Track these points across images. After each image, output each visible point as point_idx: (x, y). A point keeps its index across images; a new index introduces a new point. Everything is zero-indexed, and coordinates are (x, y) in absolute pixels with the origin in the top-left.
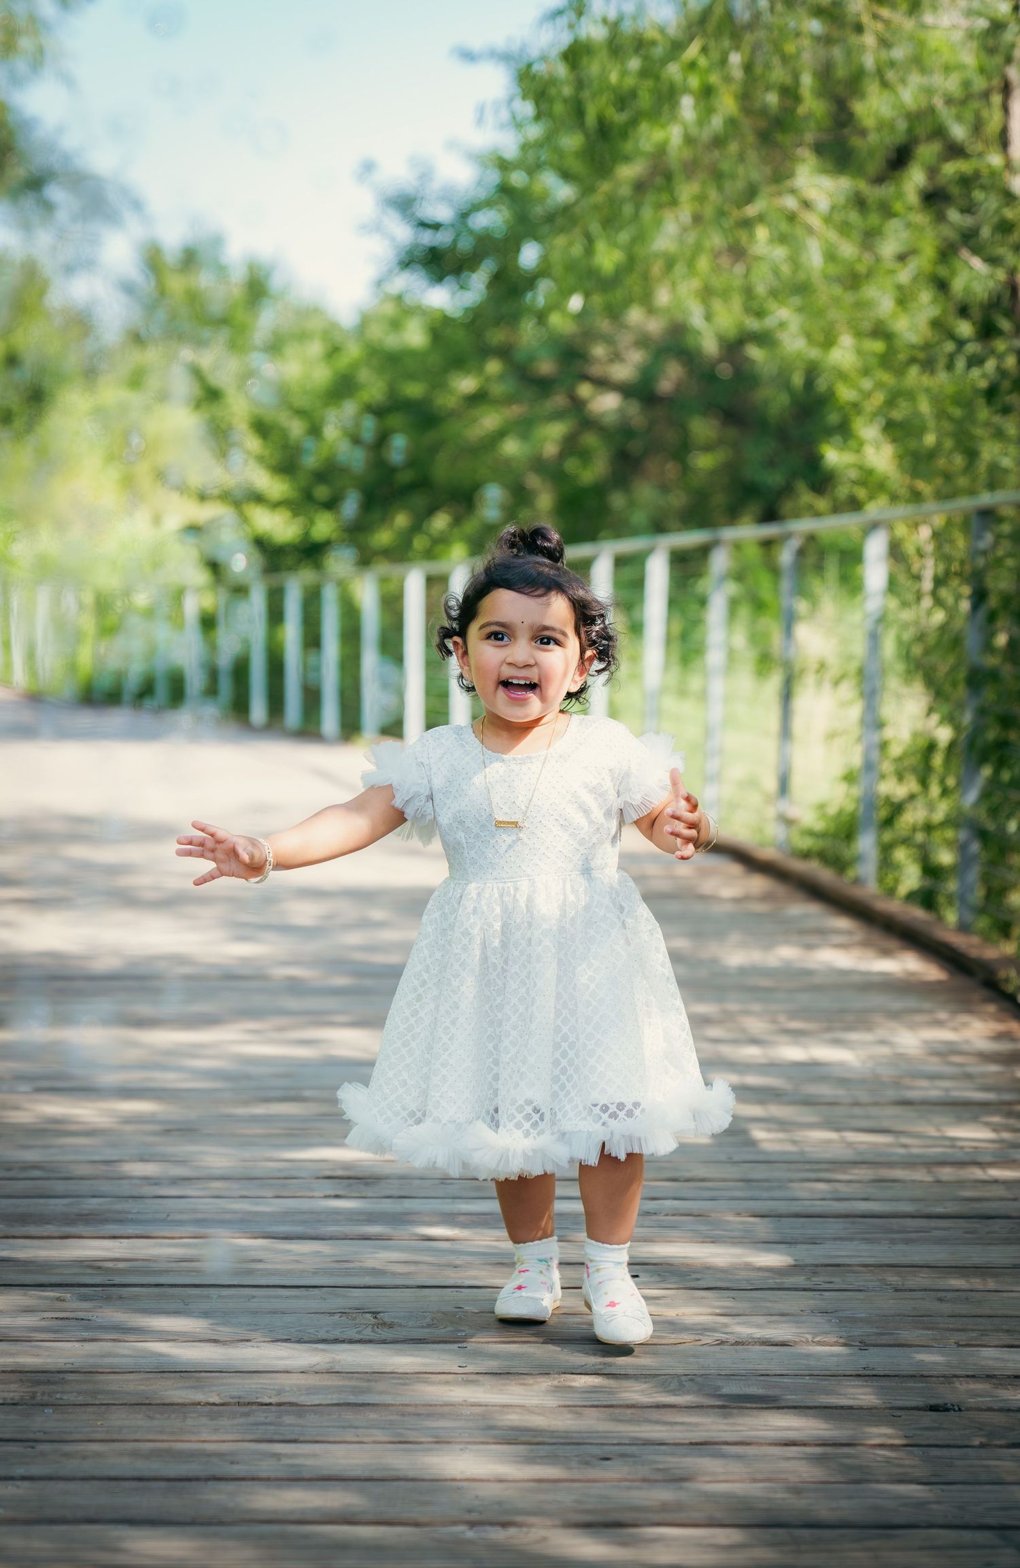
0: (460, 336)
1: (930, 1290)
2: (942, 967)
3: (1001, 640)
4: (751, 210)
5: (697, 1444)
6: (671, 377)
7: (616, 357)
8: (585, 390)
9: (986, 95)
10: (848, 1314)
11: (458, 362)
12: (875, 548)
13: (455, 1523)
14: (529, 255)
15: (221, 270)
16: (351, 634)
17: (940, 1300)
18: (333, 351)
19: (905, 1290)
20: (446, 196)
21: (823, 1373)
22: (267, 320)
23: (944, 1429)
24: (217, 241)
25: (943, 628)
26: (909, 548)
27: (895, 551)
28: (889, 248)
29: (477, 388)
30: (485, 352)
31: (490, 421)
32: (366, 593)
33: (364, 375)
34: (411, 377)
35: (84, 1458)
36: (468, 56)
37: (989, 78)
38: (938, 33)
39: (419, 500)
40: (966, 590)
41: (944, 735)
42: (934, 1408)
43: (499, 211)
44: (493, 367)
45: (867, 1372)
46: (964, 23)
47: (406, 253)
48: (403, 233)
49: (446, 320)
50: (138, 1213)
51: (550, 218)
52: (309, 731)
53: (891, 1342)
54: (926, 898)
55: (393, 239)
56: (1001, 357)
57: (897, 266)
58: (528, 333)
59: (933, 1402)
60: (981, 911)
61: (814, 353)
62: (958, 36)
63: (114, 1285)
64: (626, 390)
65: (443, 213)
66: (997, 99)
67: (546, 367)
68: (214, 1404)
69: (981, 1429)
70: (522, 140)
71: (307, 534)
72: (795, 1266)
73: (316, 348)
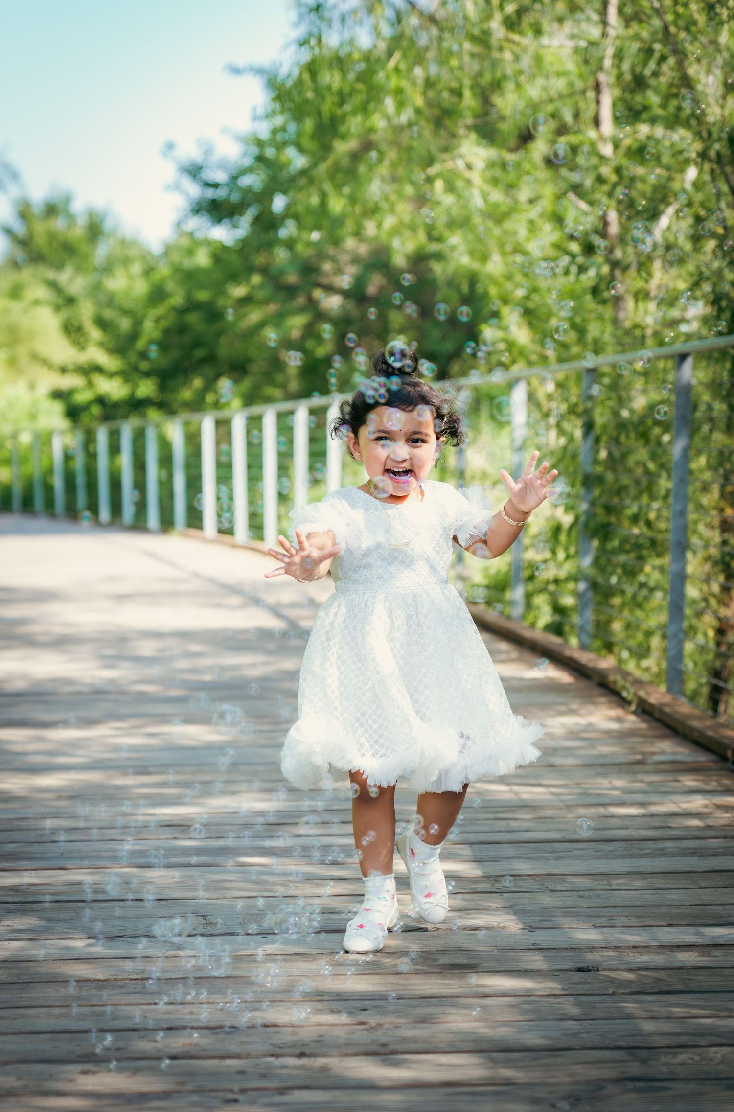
0: (234, 258)
1: (574, 890)
2: (571, 675)
3: (603, 454)
4: (432, 171)
5: (424, 998)
6: (375, 284)
7: (339, 271)
8: (318, 293)
9: (583, 92)
10: (520, 907)
11: (234, 277)
12: (519, 395)
13: (266, 1055)
14: (279, 203)
15: (71, 218)
16: (166, 461)
17: (581, 897)
18: (148, 271)
19: (557, 891)
20: (222, 165)
21: (505, 948)
22: (101, 252)
23: (588, 983)
24: (68, 199)
25: (565, 449)
26: (541, 395)
27: (531, 397)
28: (523, 195)
29: (247, 292)
30: (251, 269)
31: (255, 316)
32: (175, 432)
33: (171, 286)
34: (202, 287)
35: (14, 1019)
36: (236, 71)
37: (585, 81)
38: (551, 50)
39: (209, 370)
40: (579, 422)
41: (567, 520)
42: (580, 970)
43: (258, 174)
44: (256, 279)
45: (535, 947)
46: (570, 44)
47: (196, 204)
48: (194, 190)
49: (225, 248)
50: (42, 853)
51: (293, 179)
52: (139, 526)
53: (550, 926)
54: (557, 629)
55: (187, 194)
56: (599, 267)
57: (528, 207)
58: (281, 255)
59: (580, 965)
60: (595, 636)
61: (476, 266)
62: (567, 51)
63: (28, 902)
64: (345, 294)
65: (220, 177)
66: (591, 94)
67: (292, 278)
68: (100, 980)
69: (613, 983)
70: (272, 127)
71: (133, 394)
72: (483, 877)
73: (137, 268)
